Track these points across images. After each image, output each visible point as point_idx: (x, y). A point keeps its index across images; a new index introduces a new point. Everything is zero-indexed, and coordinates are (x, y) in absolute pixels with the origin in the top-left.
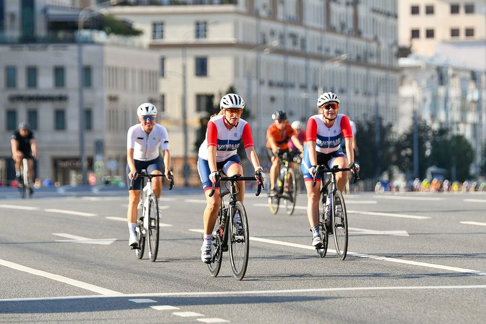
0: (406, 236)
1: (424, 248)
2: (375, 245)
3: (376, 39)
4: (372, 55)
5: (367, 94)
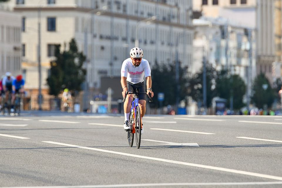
1: (210, 155)
2: (175, 153)
3: (177, 5)
4: (173, 17)
5: (170, 44)
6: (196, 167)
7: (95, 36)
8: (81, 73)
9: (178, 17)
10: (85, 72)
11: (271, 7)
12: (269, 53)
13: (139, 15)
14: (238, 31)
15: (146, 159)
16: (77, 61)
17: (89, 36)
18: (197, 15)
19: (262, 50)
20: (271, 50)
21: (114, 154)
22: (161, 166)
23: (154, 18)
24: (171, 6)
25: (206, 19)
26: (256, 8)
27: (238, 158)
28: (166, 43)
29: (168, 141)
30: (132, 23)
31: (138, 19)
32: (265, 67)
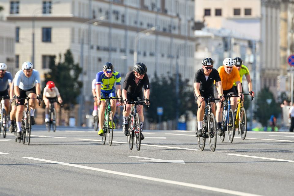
0: (182, 164)
1: (195, 173)
2: (158, 170)
3: (178, 16)
4: (174, 28)
5: (170, 57)
6: (177, 185)
7: (92, 47)
8: (76, 85)
9: (179, 28)
10: (81, 84)
11: (276, 18)
12: (274, 66)
13: (139, 26)
14: (242, 43)
15: (126, 176)
16: (72, 73)
17: (86, 47)
18: (199, 26)
19: (266, 62)
20: (276, 64)
21: (95, 170)
22: (141, 184)
23: (153, 29)
24: (171, 17)
25: (208, 30)
26: (261, 19)
27: (223, 176)
28: (166, 56)
29: (154, 158)
30: (131, 34)
31: (137, 30)
32: (270, 80)
